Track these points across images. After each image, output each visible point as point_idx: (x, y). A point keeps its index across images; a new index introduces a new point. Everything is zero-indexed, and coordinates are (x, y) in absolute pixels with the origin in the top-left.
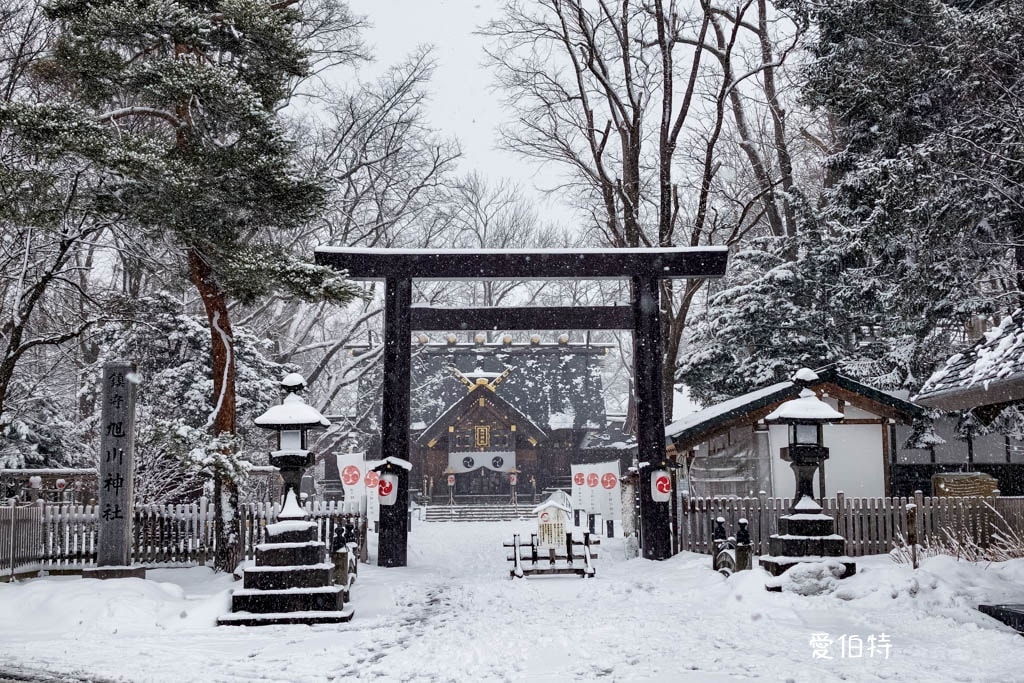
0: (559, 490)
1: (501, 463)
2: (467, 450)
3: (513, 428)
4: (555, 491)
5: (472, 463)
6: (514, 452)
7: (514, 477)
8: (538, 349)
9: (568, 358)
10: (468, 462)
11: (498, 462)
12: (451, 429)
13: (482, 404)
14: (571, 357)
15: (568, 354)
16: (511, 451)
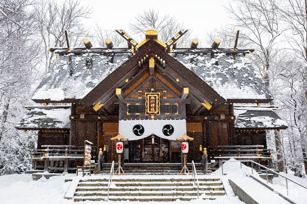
0: (232, 158)
1: (172, 131)
2: (137, 118)
3: (186, 91)
4: (228, 159)
5: (142, 131)
6: (184, 121)
7: (187, 144)
8: (197, 50)
9: (220, 55)
10: (139, 130)
11: (169, 130)
12: (119, 92)
13: (152, 63)
14: (223, 54)
15: (220, 53)
16: (182, 119)
